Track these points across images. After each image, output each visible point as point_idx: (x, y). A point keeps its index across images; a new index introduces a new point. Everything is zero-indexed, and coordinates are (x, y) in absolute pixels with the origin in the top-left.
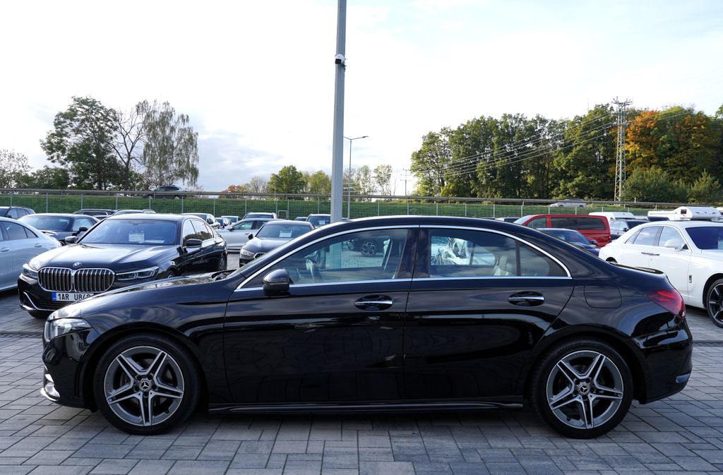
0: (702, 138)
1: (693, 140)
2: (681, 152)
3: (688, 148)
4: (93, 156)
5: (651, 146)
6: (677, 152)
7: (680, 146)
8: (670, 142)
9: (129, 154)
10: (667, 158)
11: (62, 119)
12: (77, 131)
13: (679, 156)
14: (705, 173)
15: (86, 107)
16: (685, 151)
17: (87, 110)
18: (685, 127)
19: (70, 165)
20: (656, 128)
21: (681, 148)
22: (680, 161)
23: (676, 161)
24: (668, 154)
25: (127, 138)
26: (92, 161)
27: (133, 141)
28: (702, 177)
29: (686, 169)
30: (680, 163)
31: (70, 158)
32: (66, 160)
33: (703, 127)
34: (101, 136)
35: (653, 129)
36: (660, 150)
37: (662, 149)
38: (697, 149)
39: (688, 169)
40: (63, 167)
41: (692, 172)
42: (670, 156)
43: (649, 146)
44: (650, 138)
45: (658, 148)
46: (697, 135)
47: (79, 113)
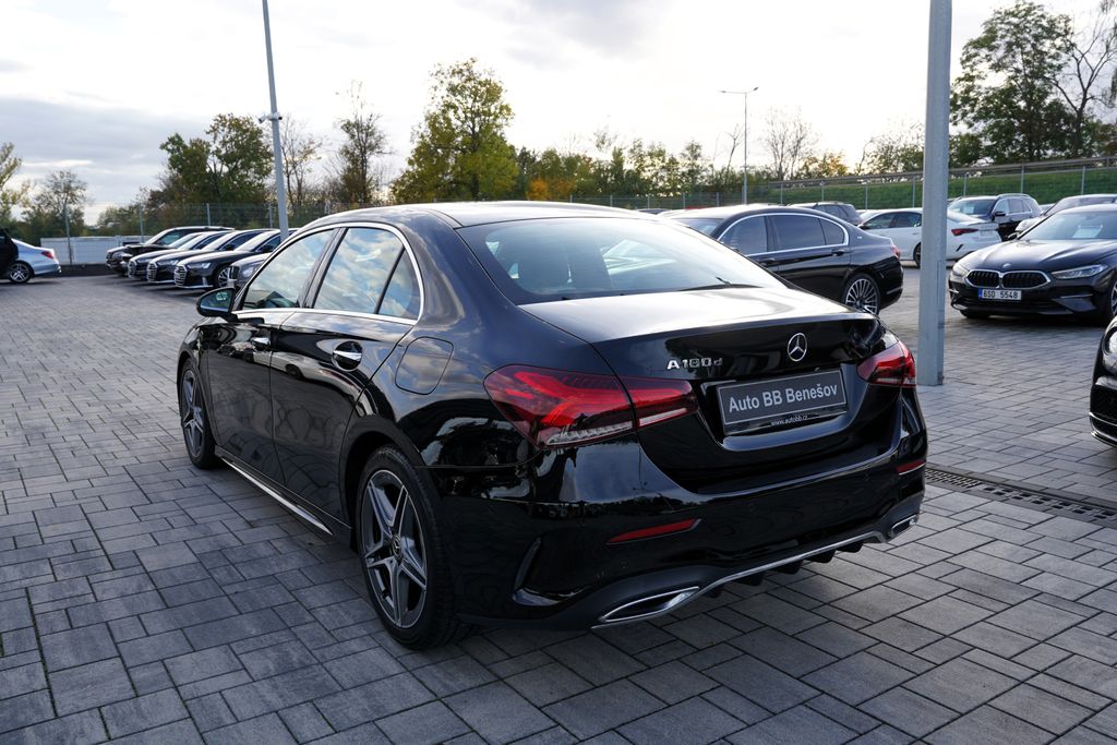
4: (1019, 107)
9: (1085, 91)
11: (973, 51)
12: (997, 67)
15: (1015, 20)
17: (1017, 26)
19: (981, 126)
25: (1083, 63)
26: (1018, 113)
27: (1094, 66)
31: (983, 115)
32: (975, 119)
34: (1039, 68)
40: (970, 131)
47: (1000, 33)
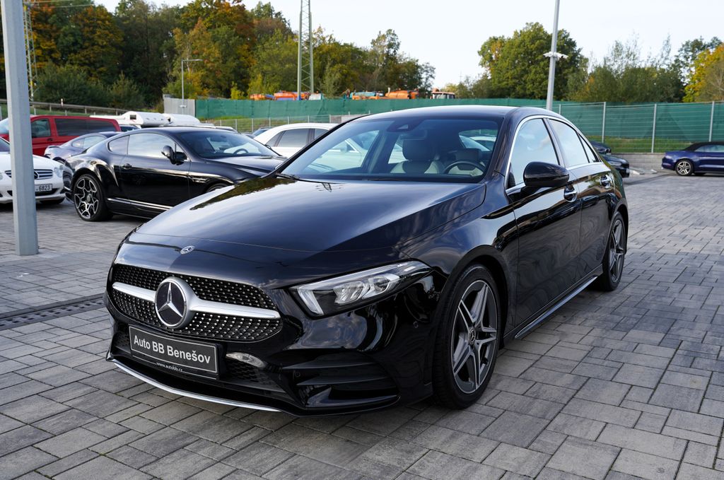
0: (107, 35)
1: (99, 36)
2: (86, 48)
3: (93, 45)
5: (51, 36)
6: (82, 48)
7: (84, 41)
8: (73, 34)
10: (72, 54)
13: (85, 52)
14: (122, 76)
16: (90, 48)
18: (88, 19)
20: (55, 15)
21: (87, 44)
22: (87, 59)
23: (83, 59)
24: (72, 49)
28: (120, 80)
29: (93, 69)
30: (87, 61)
33: (107, 22)
35: (51, 16)
36: (62, 43)
37: (64, 41)
38: (103, 47)
39: (96, 68)
41: (101, 72)
42: (75, 52)
43: (48, 36)
44: (48, 26)
45: (60, 41)
46: (103, 31)
